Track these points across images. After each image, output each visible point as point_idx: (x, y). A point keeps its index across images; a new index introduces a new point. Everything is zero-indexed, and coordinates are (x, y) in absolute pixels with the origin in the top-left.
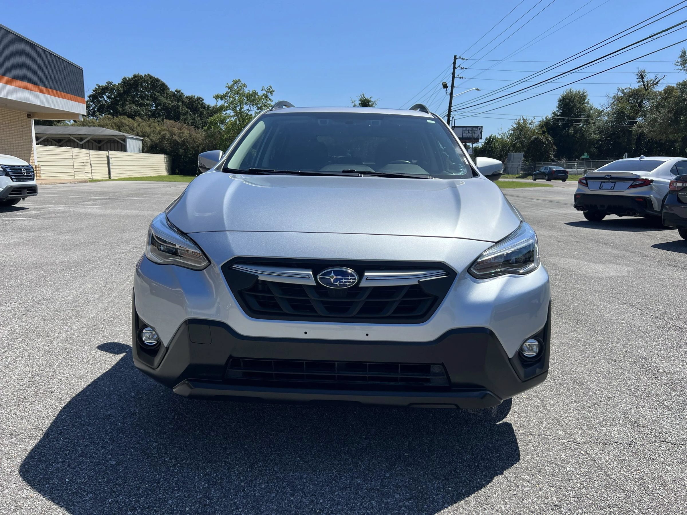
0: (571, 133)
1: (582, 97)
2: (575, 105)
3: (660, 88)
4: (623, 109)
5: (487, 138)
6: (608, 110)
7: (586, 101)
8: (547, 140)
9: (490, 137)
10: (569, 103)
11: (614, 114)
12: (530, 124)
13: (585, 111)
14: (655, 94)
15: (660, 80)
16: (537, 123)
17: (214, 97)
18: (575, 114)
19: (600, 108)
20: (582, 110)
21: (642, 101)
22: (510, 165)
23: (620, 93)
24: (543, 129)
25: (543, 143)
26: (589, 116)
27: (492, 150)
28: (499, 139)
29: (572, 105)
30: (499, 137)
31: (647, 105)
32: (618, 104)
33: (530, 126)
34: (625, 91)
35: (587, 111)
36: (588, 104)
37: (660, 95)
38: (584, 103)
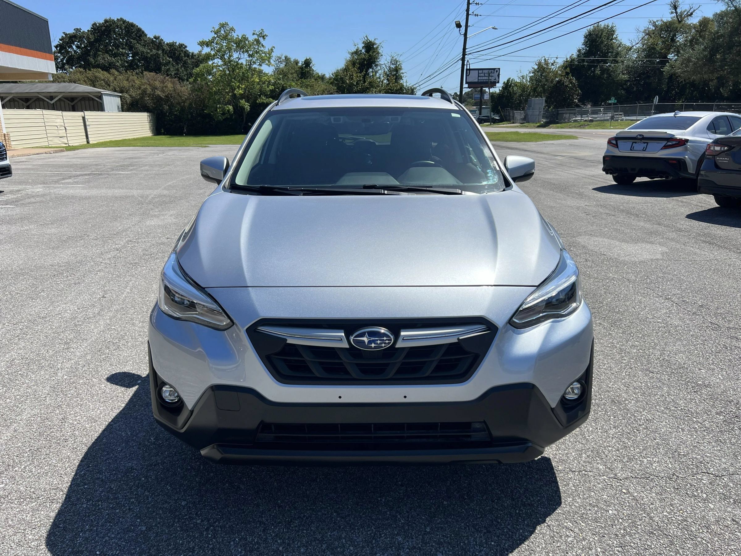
0: (597, 73)
1: (610, 32)
2: (602, 42)
3: (694, 20)
4: (654, 44)
5: (504, 82)
6: (637, 46)
7: (615, 36)
8: (571, 83)
9: (508, 81)
10: (596, 39)
11: (644, 50)
12: (552, 64)
13: (613, 48)
14: (689, 27)
15: (694, 11)
16: (560, 62)
17: (198, 44)
18: (602, 52)
19: (628, 44)
20: (610, 47)
21: (675, 35)
22: (530, 112)
23: (651, 27)
24: (566, 70)
25: (567, 86)
26: (618, 54)
27: (510, 95)
28: (518, 83)
29: (599, 41)
30: (518, 81)
31: (680, 39)
32: (648, 40)
33: (553, 67)
34: (657, 23)
35: (615, 48)
36: (617, 40)
37: (694, 28)
38: (612, 39)
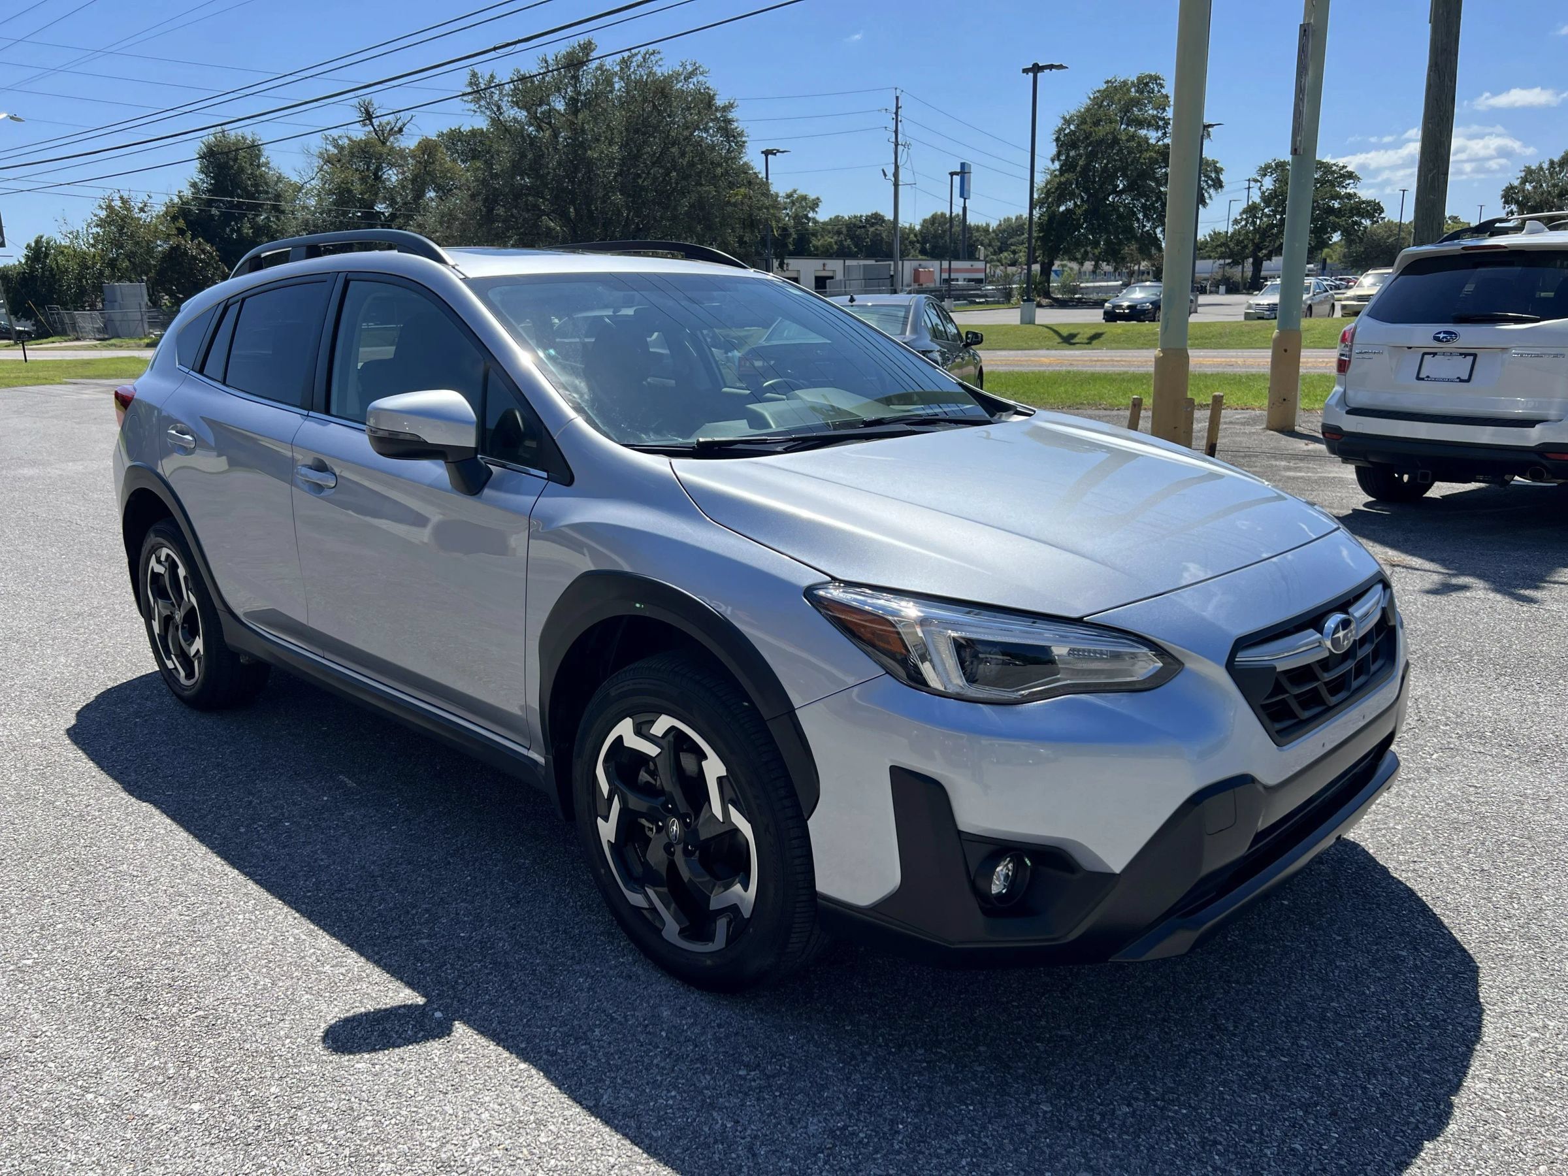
0: (247, 233)
1: (254, 149)
2: (242, 170)
3: (408, 142)
4: (348, 183)
5: (28, 246)
6: (313, 182)
7: (263, 160)
8: (203, 251)
9: (38, 242)
10: (228, 162)
11: (330, 192)
12: (142, 210)
13: (266, 184)
14: (402, 154)
15: (404, 125)
16: (158, 207)
18: (245, 189)
19: (295, 178)
20: (259, 181)
21: (379, 168)
22: (116, 314)
23: (330, 148)
24: (178, 225)
25: (194, 258)
26: (278, 197)
27: (53, 276)
28: (65, 247)
29: (235, 168)
30: (65, 242)
31: (392, 176)
32: (332, 174)
33: (143, 215)
34: (340, 143)
35: (272, 184)
36: (269, 168)
37: (414, 157)
38: (259, 166)
